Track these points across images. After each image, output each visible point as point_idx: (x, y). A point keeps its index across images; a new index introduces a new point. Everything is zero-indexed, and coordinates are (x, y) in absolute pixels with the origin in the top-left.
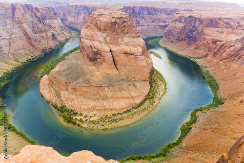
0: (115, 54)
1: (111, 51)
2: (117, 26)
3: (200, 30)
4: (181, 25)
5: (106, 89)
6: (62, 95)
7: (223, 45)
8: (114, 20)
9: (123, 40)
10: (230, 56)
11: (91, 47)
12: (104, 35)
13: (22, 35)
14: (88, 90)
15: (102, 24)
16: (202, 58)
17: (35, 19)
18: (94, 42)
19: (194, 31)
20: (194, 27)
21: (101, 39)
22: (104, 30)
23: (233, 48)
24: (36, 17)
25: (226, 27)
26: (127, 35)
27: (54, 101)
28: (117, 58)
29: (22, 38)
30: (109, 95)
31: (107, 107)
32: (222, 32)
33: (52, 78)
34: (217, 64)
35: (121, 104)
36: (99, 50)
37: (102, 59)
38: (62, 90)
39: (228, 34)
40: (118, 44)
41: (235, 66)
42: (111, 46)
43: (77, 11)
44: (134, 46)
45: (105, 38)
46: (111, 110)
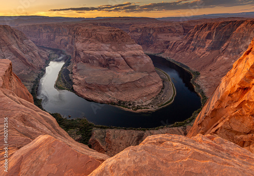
0: (126, 58)
1: (122, 56)
2: (117, 37)
3: (155, 36)
4: (139, 34)
5: (138, 82)
6: (109, 95)
7: (175, 43)
8: (113, 33)
9: (126, 47)
10: (181, 49)
11: (102, 56)
12: (109, 45)
13: (14, 57)
14: (127, 86)
15: (103, 37)
16: (161, 53)
17: (17, 40)
18: (102, 52)
19: (150, 37)
20: (149, 34)
21: (108, 48)
22: (107, 41)
23: (182, 44)
24: (18, 38)
25: (170, 32)
26: (128, 43)
27: (108, 100)
28: (129, 60)
29: (16, 60)
30: (143, 85)
31: (149, 93)
32: (168, 36)
33: (86, 85)
34: (175, 55)
35: (154, 89)
36: (111, 57)
37: (116, 63)
38: (106, 91)
39: (171, 36)
40: (124, 51)
41: (187, 54)
42: (120, 52)
43: (37, 30)
44: (137, 50)
45: (110, 47)
46: (153, 93)
